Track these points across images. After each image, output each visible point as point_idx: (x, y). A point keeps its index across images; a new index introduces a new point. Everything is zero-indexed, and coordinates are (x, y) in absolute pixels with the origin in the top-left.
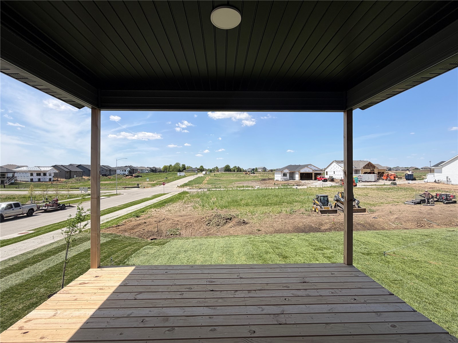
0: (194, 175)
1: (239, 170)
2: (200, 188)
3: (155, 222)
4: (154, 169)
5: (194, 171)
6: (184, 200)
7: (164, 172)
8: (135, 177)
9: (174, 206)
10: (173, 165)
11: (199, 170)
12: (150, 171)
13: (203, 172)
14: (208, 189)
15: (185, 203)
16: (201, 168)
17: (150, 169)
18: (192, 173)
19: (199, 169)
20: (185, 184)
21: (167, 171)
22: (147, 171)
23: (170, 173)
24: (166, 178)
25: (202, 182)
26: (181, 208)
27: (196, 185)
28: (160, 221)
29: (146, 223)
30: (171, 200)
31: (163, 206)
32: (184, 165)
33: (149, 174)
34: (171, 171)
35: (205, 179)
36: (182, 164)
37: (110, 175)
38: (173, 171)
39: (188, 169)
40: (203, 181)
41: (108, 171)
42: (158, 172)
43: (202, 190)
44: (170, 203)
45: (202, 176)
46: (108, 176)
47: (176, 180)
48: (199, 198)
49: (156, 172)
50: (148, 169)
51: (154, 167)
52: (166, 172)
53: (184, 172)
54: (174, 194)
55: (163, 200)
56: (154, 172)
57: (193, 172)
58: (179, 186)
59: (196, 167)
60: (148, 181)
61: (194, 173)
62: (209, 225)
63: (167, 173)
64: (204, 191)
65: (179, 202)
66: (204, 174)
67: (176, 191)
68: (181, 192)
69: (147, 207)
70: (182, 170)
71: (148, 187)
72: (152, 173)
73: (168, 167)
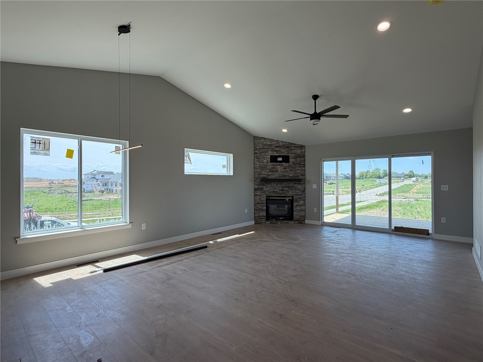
0: (399, 182)
2: (405, 197)
4: (348, 176)
5: (400, 177)
6: (382, 208)
7: (360, 179)
8: (329, 184)
9: (372, 212)
10: (371, 171)
11: (406, 177)
12: (344, 178)
13: (412, 179)
15: (383, 210)
16: (411, 173)
17: (344, 176)
18: (396, 179)
19: (407, 175)
20: (386, 192)
21: (364, 177)
22: (341, 178)
23: (367, 180)
24: (363, 185)
25: (410, 191)
26: (378, 214)
27: (400, 194)
30: (368, 207)
31: (360, 211)
32: (385, 172)
33: (343, 181)
34: (368, 178)
35: (415, 188)
36: (384, 169)
38: (371, 177)
40: (411, 189)
43: (407, 200)
44: (367, 210)
45: (411, 183)
47: (374, 188)
48: (401, 207)
52: (362, 179)
53: (385, 178)
54: (370, 202)
55: (359, 207)
56: (349, 179)
57: (398, 178)
58: (378, 194)
59: (403, 173)
60: (342, 189)
61: (400, 180)
63: (364, 180)
64: (409, 201)
65: (377, 209)
66: (414, 181)
67: (374, 200)
68: (380, 200)
70: (383, 176)
71: (343, 194)
72: (346, 180)
73: (365, 174)
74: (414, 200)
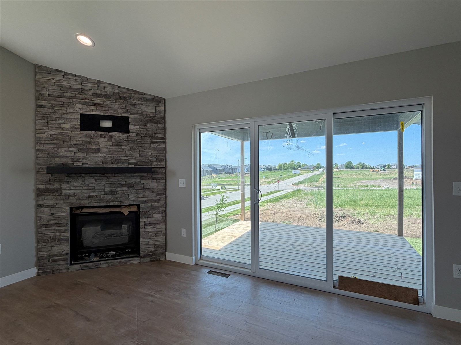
0: (309, 173)
1: (364, 167)
2: (315, 186)
3: (271, 214)
4: (269, 167)
5: (310, 169)
6: (297, 197)
7: (279, 170)
9: (288, 202)
10: (288, 163)
11: (315, 168)
12: (266, 169)
13: (319, 170)
14: (323, 188)
15: (298, 199)
16: (318, 165)
17: (266, 168)
18: (307, 171)
19: (315, 167)
20: (300, 182)
22: (263, 169)
23: (284, 171)
24: (281, 176)
25: (318, 180)
26: (295, 204)
27: (311, 183)
28: (275, 214)
29: (263, 214)
30: (285, 197)
31: (278, 201)
32: (299, 163)
33: (265, 172)
34: (286, 169)
35: (322, 177)
36: (297, 162)
37: (232, 173)
38: (288, 168)
39: (303, 166)
40: (319, 179)
41: (231, 169)
42: (273, 170)
43: (318, 188)
44: (284, 199)
45: (319, 174)
46: (231, 174)
47: (290, 178)
48: (313, 195)
49: (271, 170)
50: (264, 167)
51: (269, 166)
53: (299, 169)
54: (288, 191)
55: (278, 197)
56: (270, 170)
58: (293, 183)
59: (312, 165)
60: (264, 179)
61: (310, 171)
62: (320, 221)
63: (282, 171)
64: (319, 189)
65: (293, 199)
66: (321, 172)
67: (290, 189)
68: (295, 189)
69: (264, 201)
70: (297, 167)
71: (264, 184)
72: (268, 171)
73: (283, 165)
74: (322, 188)
